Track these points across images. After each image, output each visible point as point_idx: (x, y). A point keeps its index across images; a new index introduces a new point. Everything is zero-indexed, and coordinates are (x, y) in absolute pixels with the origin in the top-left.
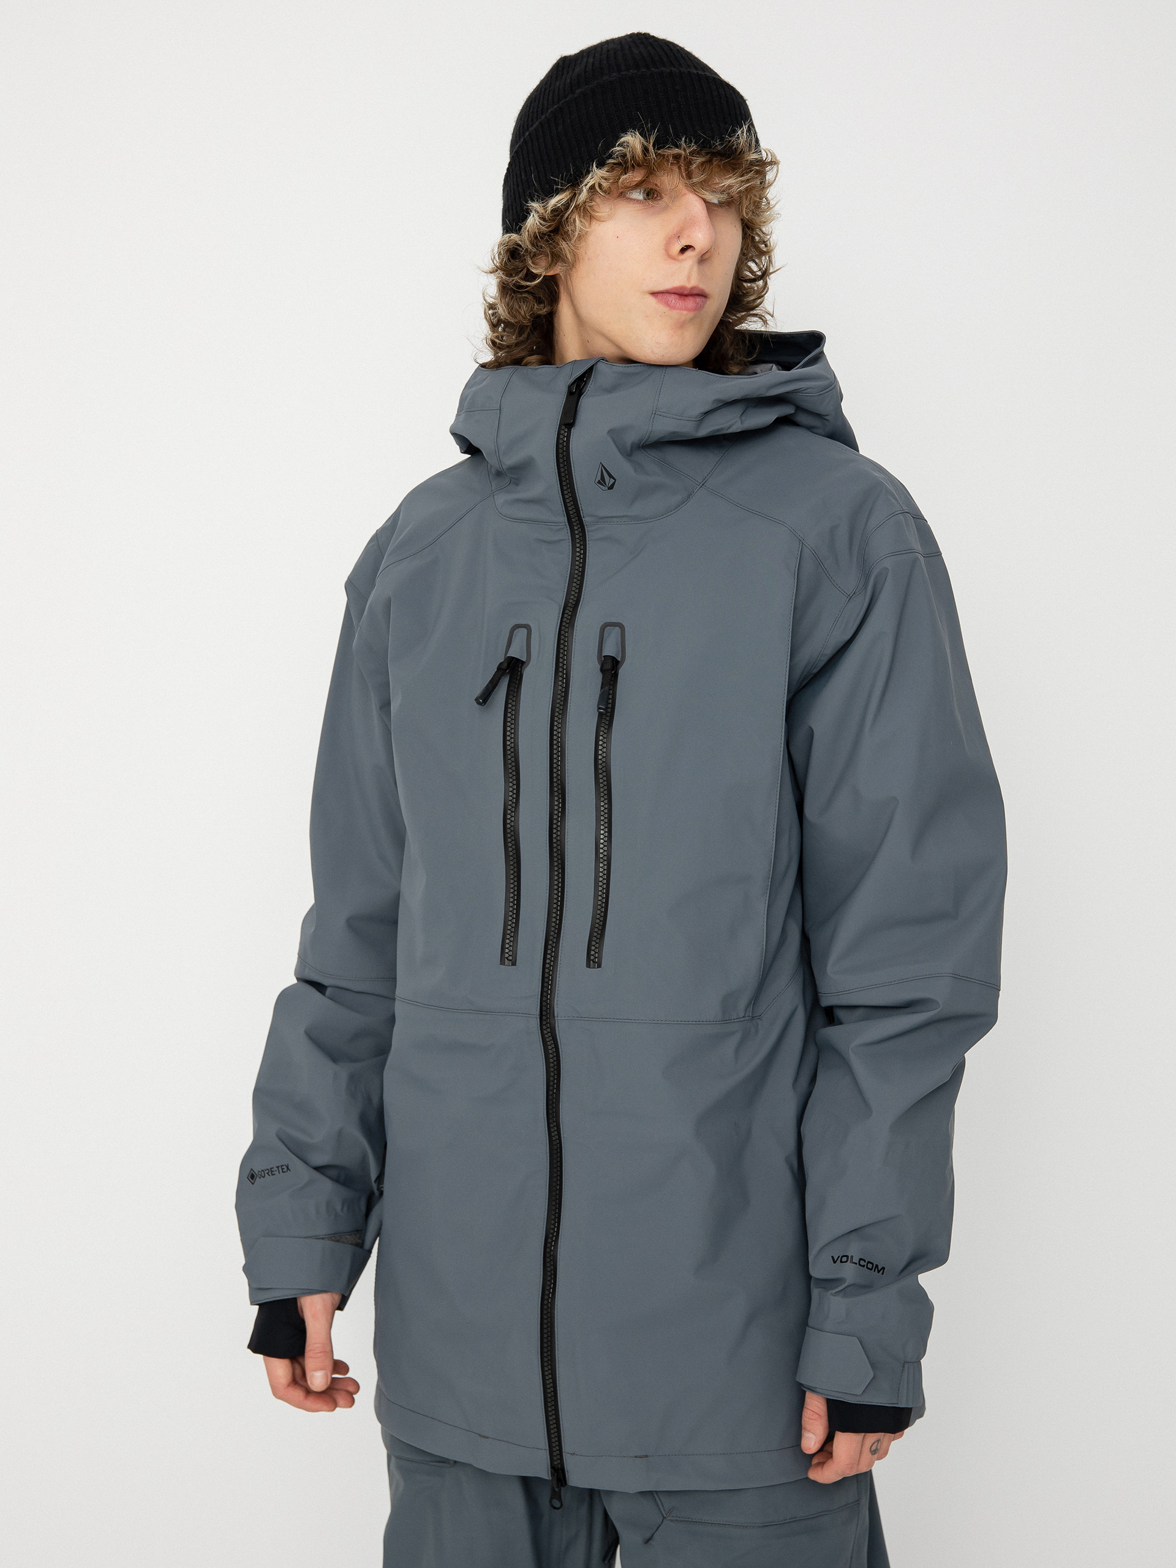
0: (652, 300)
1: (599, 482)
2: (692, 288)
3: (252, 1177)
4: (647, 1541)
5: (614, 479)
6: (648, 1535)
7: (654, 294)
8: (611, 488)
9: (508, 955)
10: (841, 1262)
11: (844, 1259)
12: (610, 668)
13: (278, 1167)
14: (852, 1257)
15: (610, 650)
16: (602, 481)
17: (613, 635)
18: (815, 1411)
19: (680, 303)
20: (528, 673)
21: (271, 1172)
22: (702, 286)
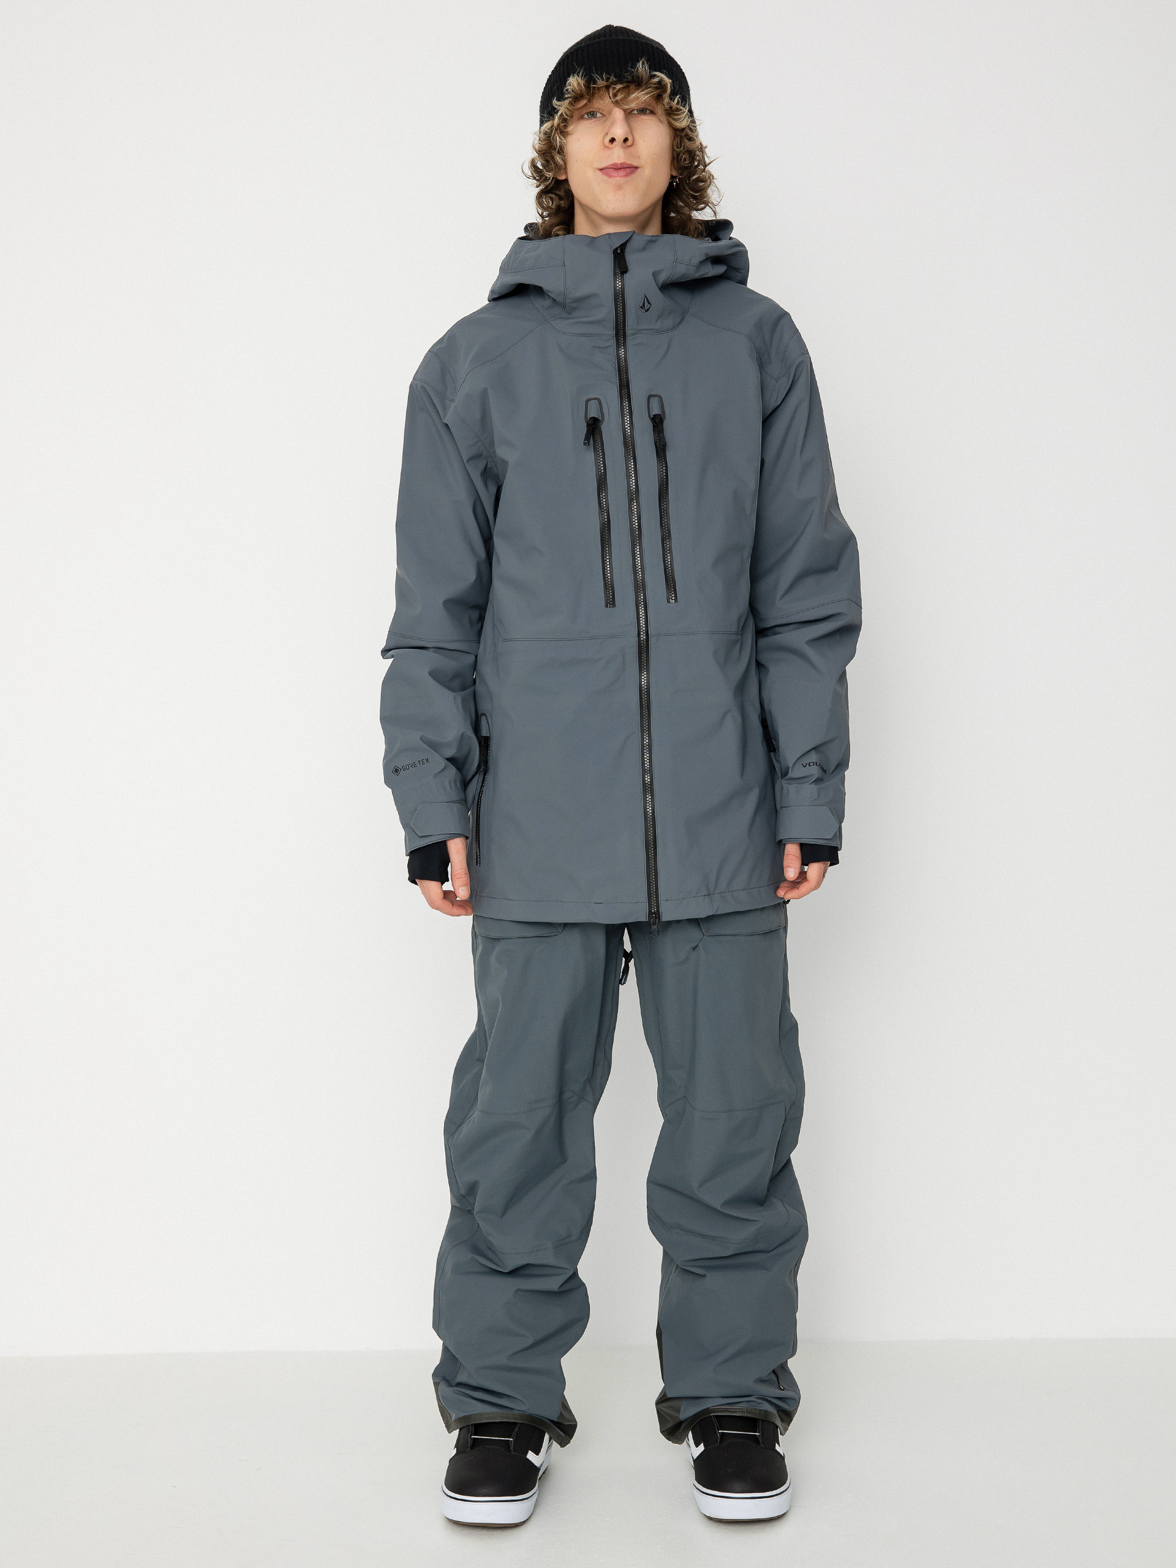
0: (599, 173)
1: (641, 307)
2: (621, 164)
3: (396, 771)
4: (694, 949)
5: (650, 304)
6: (694, 945)
7: (601, 170)
8: (647, 311)
9: (611, 602)
10: (809, 766)
11: (812, 764)
12: (658, 422)
13: (419, 761)
14: (816, 762)
15: (656, 411)
16: (643, 307)
17: (655, 403)
18: (792, 852)
19: (615, 173)
20: (604, 427)
21: (414, 765)
22: (628, 162)
